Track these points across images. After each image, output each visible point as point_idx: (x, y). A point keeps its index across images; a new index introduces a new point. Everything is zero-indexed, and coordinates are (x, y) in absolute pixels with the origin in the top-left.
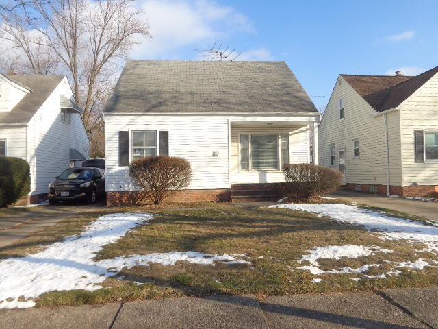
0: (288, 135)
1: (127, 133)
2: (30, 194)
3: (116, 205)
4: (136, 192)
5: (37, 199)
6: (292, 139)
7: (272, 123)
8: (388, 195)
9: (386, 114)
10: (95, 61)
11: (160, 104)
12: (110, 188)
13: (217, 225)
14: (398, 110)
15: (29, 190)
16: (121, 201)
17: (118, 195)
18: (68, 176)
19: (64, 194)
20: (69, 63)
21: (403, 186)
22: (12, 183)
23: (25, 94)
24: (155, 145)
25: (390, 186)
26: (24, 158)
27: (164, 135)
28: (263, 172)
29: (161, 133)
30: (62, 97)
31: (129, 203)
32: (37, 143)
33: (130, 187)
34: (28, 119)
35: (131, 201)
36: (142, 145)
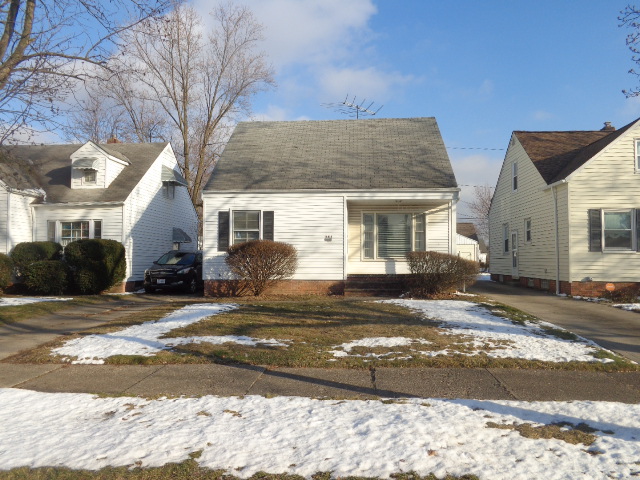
0: (424, 216)
1: (227, 213)
2: (125, 280)
3: (214, 295)
4: (237, 282)
5: (133, 286)
6: (428, 219)
7: (401, 201)
8: (557, 292)
9: (555, 187)
10: (209, 118)
11: (264, 179)
12: (208, 275)
13: (293, 317)
14: (566, 184)
15: (124, 276)
16: (219, 291)
17: (216, 284)
18: (168, 260)
19: (159, 281)
20: (178, 120)
21: (571, 282)
22: (104, 267)
23: (123, 167)
24: (258, 227)
25: (560, 282)
26: (119, 241)
27: (269, 216)
28: (391, 262)
29: (266, 213)
30: (164, 167)
31: (228, 293)
32: (134, 221)
33: (229, 275)
34: (124, 197)
35: (231, 292)
36: (244, 227)
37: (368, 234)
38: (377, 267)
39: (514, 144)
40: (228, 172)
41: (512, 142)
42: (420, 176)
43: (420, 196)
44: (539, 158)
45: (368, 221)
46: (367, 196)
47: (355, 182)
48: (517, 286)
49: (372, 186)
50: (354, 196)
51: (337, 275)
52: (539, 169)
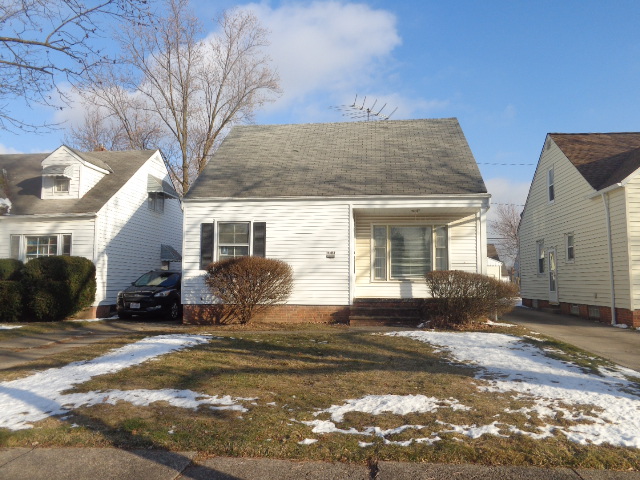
0: (446, 229)
1: (211, 226)
2: (96, 304)
3: (193, 322)
4: (221, 306)
5: (105, 311)
6: (451, 232)
7: (418, 210)
8: (613, 322)
9: (607, 194)
10: (210, 130)
11: (257, 185)
12: (188, 299)
14: (622, 188)
15: (93, 299)
16: (201, 318)
17: (197, 310)
18: (149, 281)
19: (134, 306)
21: (632, 310)
22: (67, 288)
23: (103, 176)
24: (248, 241)
25: (616, 309)
26: (89, 258)
27: (261, 227)
28: (406, 284)
29: (257, 225)
30: (151, 177)
31: (212, 320)
32: (109, 236)
33: (211, 299)
34: (98, 208)
35: (214, 319)
36: (231, 242)
37: (379, 251)
38: (389, 290)
39: (548, 148)
40: (215, 178)
41: (547, 146)
42: (441, 181)
43: (442, 204)
44: (582, 162)
45: (379, 234)
46: (377, 204)
47: (362, 188)
48: (557, 313)
49: (382, 192)
50: (362, 205)
51: (341, 299)
52: (584, 174)
